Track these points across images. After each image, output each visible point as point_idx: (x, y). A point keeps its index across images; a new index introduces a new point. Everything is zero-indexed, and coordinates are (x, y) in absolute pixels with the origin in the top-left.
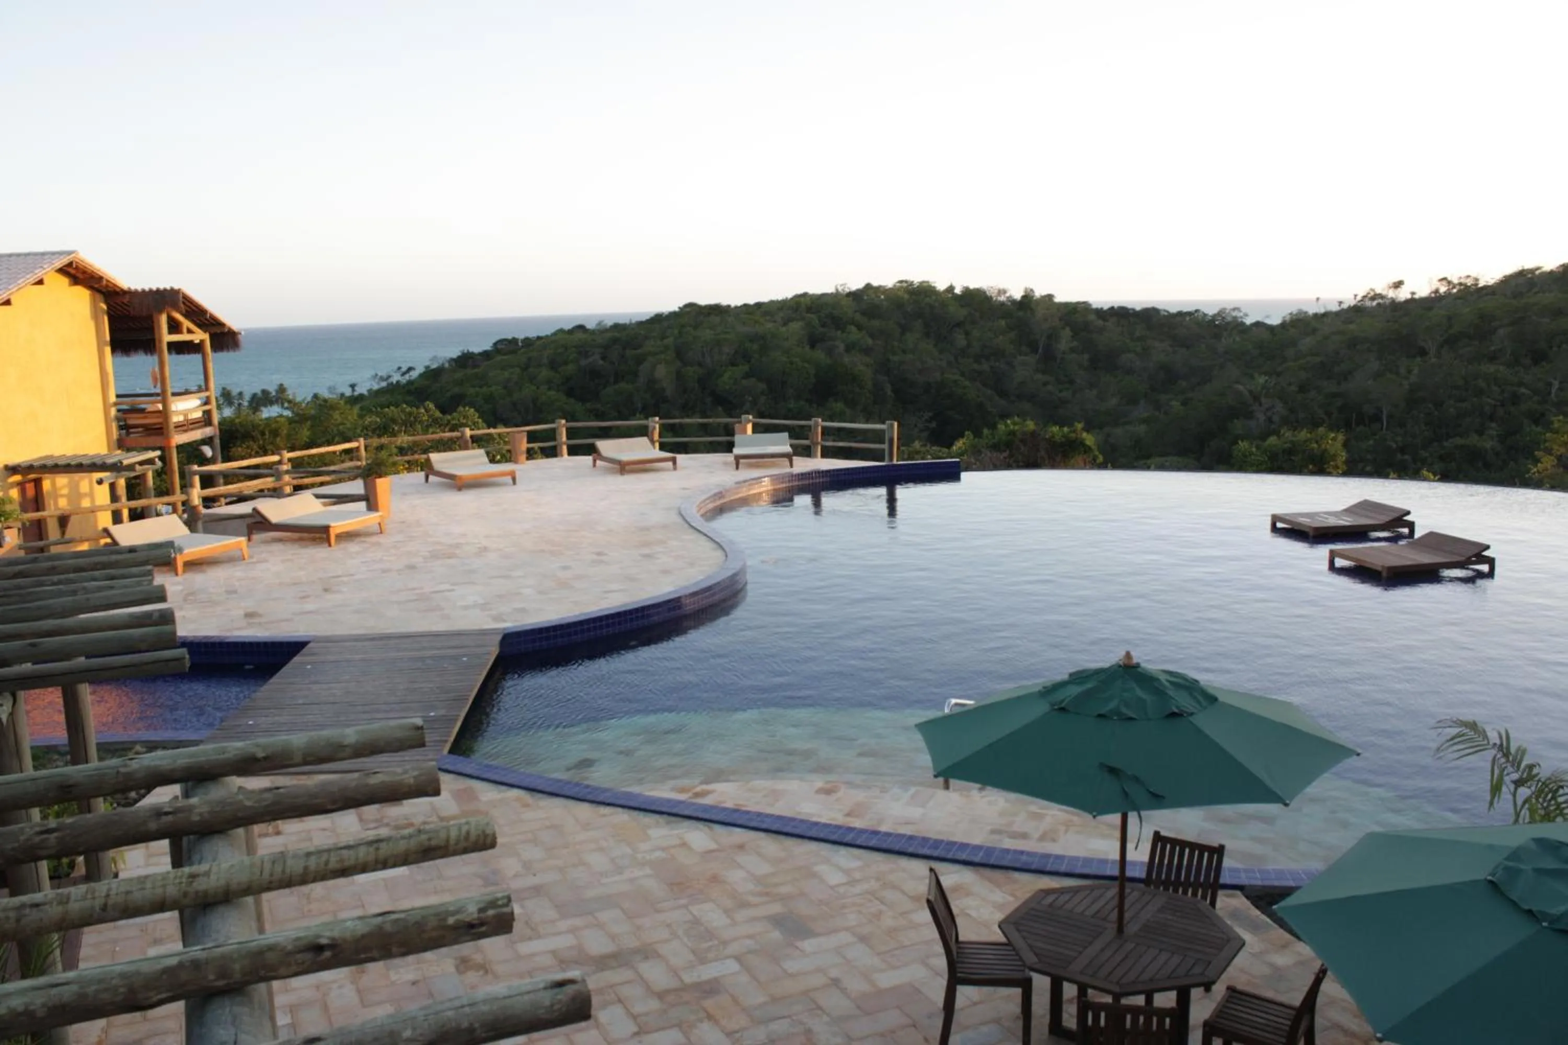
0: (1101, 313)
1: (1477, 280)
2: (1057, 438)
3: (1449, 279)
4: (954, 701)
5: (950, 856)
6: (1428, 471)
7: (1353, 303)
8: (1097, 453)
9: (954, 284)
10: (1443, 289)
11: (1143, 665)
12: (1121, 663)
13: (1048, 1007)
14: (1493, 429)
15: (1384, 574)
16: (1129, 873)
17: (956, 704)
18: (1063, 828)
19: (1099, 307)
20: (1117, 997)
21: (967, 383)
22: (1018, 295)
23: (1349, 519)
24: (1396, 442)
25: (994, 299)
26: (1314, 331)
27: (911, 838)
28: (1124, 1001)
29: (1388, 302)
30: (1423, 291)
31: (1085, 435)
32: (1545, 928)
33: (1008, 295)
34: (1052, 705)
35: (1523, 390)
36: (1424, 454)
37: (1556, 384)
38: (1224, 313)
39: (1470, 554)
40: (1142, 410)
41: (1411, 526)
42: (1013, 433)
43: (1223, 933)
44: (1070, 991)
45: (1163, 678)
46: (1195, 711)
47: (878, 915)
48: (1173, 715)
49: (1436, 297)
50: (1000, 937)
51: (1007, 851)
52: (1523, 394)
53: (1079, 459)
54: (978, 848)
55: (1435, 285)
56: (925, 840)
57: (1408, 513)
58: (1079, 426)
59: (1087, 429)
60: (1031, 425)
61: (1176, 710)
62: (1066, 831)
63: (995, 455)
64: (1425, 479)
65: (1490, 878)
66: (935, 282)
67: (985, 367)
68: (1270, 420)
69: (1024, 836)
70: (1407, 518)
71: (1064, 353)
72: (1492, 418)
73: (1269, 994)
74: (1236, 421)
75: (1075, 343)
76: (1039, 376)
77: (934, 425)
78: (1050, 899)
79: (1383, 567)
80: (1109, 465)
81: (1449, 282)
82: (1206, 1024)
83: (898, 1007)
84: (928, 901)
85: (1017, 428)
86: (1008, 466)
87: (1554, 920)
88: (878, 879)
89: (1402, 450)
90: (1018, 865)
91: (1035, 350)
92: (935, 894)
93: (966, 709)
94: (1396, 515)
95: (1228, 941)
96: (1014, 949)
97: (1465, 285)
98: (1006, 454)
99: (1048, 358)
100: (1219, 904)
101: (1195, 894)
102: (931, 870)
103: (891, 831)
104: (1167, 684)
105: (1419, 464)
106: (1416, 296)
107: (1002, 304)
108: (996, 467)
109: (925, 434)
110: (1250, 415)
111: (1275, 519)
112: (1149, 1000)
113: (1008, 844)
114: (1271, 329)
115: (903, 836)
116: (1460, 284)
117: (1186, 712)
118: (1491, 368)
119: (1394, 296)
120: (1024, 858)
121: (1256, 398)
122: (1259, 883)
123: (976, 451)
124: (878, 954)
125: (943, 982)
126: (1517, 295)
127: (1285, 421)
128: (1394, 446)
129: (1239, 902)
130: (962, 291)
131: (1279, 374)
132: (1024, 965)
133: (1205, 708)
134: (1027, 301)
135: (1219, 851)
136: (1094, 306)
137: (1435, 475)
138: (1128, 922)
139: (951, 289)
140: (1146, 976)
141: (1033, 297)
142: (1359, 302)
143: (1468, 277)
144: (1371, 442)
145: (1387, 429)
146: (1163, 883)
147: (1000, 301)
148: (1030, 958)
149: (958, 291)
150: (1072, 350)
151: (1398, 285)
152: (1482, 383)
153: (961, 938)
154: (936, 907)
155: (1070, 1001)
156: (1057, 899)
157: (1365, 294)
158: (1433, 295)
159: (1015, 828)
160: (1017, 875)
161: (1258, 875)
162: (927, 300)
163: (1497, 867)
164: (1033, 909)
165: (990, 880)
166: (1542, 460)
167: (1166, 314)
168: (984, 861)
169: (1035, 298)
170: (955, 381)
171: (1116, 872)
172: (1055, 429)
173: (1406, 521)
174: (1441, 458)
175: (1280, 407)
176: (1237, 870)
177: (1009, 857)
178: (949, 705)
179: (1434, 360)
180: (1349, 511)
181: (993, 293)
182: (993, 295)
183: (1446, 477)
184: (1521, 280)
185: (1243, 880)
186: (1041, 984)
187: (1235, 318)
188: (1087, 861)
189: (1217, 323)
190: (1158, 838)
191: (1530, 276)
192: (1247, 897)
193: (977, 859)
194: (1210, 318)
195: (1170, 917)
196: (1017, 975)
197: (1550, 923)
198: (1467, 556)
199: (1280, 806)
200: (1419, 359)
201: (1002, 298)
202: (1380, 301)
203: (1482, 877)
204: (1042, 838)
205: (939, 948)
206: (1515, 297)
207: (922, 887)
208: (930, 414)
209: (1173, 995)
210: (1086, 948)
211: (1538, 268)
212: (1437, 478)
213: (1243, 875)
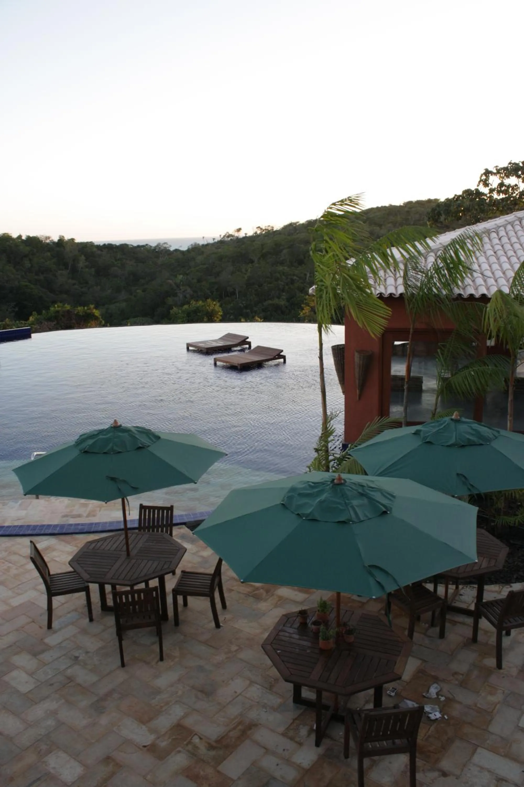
0: (98, 247)
1: (273, 227)
2: (81, 314)
3: (261, 227)
4: (35, 453)
5: (42, 532)
6: (258, 317)
7: (219, 239)
8: (101, 319)
9: (22, 234)
10: (259, 232)
11: (123, 425)
12: (112, 426)
13: (99, 598)
14: (284, 296)
15: (239, 367)
16: (129, 526)
17: (37, 455)
18: (98, 509)
19: (98, 244)
20: (132, 586)
21: (32, 286)
22: (56, 239)
23: (222, 343)
24: (243, 304)
25: (44, 242)
26: (203, 253)
27: (21, 526)
28: (136, 588)
29: (235, 238)
30: (250, 233)
31: (94, 311)
32: (304, 519)
33: (51, 239)
34: (80, 451)
35: (295, 278)
36: (255, 309)
37: (308, 275)
38: (160, 245)
39: (276, 354)
40: (123, 295)
41: (249, 343)
42: (58, 312)
43: (176, 547)
44: (108, 588)
45: (133, 429)
46: (150, 444)
47: (8, 569)
48: (139, 448)
49: (256, 236)
50: (71, 569)
51: (71, 525)
52: (295, 279)
53: (93, 322)
54: (56, 526)
55: (256, 230)
56: (29, 526)
57: (248, 338)
58: (92, 306)
59: (96, 308)
60: (68, 307)
61: (141, 446)
62: (100, 511)
63: (49, 323)
64: (257, 321)
65: (282, 502)
66: (11, 234)
67: (41, 277)
68: (185, 297)
69: (79, 516)
70: (247, 340)
71: (82, 268)
72: (283, 291)
73: (201, 570)
74: (169, 298)
75: (87, 263)
76: (70, 281)
77: (17, 309)
78: (93, 545)
79: (238, 364)
80: (108, 324)
81: (261, 229)
82: (174, 590)
83: (24, 614)
84: (31, 558)
85: (60, 309)
86: (57, 329)
87: (307, 515)
88: (6, 551)
89: (246, 307)
90: (77, 531)
91: (67, 268)
92: (35, 554)
93: (42, 456)
94: (243, 339)
95: (179, 550)
96: (78, 574)
97: (268, 230)
98: (54, 323)
99: (74, 270)
100: (174, 533)
101: (162, 531)
102: (31, 542)
103: (11, 525)
104: (136, 432)
105: (254, 314)
106: (247, 235)
107: (48, 244)
108: (50, 330)
109: (13, 314)
110: (175, 295)
111: (188, 345)
112: (147, 585)
113: (72, 521)
114: (183, 252)
115: (17, 526)
116: (266, 229)
117: (146, 446)
118: (280, 268)
119: (237, 235)
120: (80, 527)
121: (178, 286)
122: (193, 520)
123: (39, 322)
124: (10, 589)
125: (45, 597)
126: (290, 234)
127: (192, 297)
128: (242, 306)
129: (185, 530)
130: (26, 238)
131: (187, 275)
132: (83, 580)
133: (155, 442)
134: (61, 241)
135: (171, 509)
136: (96, 244)
137: (261, 319)
138: (132, 550)
139: (20, 237)
140: (142, 574)
141: (64, 240)
142: (222, 238)
143: (269, 226)
144: (232, 305)
145: (239, 298)
146: (147, 528)
147: (47, 243)
148: (86, 576)
149: (24, 238)
150: (87, 267)
151: (239, 230)
152: (278, 275)
153: (52, 573)
154: (35, 560)
155: (109, 593)
156: (96, 545)
157: (224, 235)
158: (255, 235)
159: (75, 513)
160: (77, 536)
161: (192, 517)
162: (8, 243)
163: (284, 498)
164: (84, 552)
165: (63, 541)
166: (305, 309)
167: (132, 246)
168: (60, 532)
169: (65, 241)
170: (26, 286)
171: (122, 526)
172: (80, 308)
173: (247, 341)
174: (264, 311)
175: (189, 290)
176: (182, 516)
177: (73, 527)
178: (33, 455)
179: (257, 265)
180: (222, 339)
181: (42, 239)
182: (43, 240)
183: (267, 319)
184: (291, 228)
185: (186, 520)
186: (94, 588)
187: (165, 248)
188: (111, 523)
189: (157, 250)
190: (142, 507)
191: (294, 226)
192: (188, 527)
193: (56, 532)
194: (153, 248)
195: (151, 544)
196: (82, 586)
197: (306, 517)
198: (275, 355)
199: (193, 484)
200: (250, 265)
201: (48, 241)
202: (232, 238)
203: (278, 503)
204: (88, 516)
205: (41, 580)
206: (289, 235)
207: (27, 551)
208: (15, 303)
209: (157, 580)
210: (112, 566)
211: (298, 222)
212: (262, 320)
213: (185, 517)
